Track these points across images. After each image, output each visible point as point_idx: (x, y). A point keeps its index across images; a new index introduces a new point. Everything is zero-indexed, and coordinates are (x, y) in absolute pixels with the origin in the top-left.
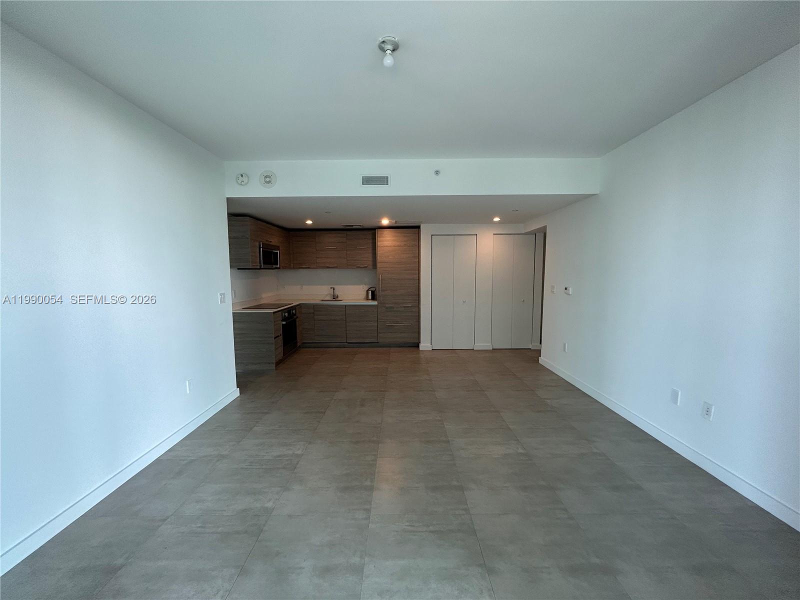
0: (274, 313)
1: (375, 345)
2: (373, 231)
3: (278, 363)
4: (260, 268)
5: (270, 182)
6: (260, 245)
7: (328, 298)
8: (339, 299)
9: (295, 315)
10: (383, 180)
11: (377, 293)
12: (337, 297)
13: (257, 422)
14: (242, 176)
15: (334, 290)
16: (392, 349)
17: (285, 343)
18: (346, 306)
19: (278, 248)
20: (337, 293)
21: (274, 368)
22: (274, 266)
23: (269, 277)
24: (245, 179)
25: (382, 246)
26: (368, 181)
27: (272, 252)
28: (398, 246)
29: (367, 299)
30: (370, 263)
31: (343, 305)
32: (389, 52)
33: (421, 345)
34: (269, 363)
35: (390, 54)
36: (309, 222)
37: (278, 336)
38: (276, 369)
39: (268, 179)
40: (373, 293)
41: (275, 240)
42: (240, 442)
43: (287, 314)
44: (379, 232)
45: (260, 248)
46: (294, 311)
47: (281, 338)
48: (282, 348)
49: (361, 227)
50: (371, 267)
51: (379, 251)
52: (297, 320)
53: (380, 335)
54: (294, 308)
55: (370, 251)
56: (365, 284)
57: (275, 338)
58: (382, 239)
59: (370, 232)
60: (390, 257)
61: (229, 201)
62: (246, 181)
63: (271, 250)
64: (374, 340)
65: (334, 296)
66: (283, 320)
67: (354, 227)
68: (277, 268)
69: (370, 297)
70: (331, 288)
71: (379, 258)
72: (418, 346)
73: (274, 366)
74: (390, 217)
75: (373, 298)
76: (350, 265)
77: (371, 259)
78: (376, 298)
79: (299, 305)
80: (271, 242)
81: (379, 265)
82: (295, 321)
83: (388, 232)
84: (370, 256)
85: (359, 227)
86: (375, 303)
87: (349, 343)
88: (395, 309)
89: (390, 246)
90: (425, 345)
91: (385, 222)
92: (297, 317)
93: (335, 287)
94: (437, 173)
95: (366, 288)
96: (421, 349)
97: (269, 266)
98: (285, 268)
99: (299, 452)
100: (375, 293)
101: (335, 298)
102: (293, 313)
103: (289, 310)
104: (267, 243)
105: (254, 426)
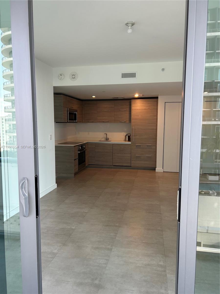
0: (74, 146)
1: (129, 167)
2: (129, 100)
3: (76, 174)
4: (68, 122)
5: (74, 78)
6: (67, 109)
7: (103, 140)
8: (109, 140)
9: (85, 148)
10: (133, 75)
11: (131, 137)
12: (108, 139)
13: (67, 199)
14: (61, 75)
15: (106, 135)
16: (139, 170)
17: (79, 164)
18: (113, 144)
19: (76, 111)
20: (108, 137)
21: (74, 176)
22: (75, 121)
23: (71, 127)
24: (62, 77)
25: (135, 110)
26: (125, 76)
27: (73, 113)
28: (144, 109)
29: (125, 140)
30: (128, 119)
31: (112, 144)
32: (130, 27)
33: (156, 169)
34: (71, 173)
35: (130, 28)
36: (94, 97)
37: (76, 159)
38: (74, 177)
39: (74, 77)
40: (129, 137)
41: (75, 106)
42: (59, 206)
43: (81, 147)
44: (133, 101)
45: (67, 111)
46: (84, 146)
47: (77, 160)
48: (77, 167)
49: (123, 98)
50: (128, 122)
51: (133, 112)
52: (86, 151)
53: (132, 162)
54: (84, 144)
55: (128, 112)
56: (125, 132)
57: (74, 160)
58: (134, 105)
59: (129, 101)
60: (139, 116)
61: (54, 88)
62: (63, 78)
63: (73, 112)
64: (129, 165)
65: (106, 138)
66: (78, 151)
67: (119, 98)
68: (76, 122)
69: (127, 139)
70: (105, 134)
71: (133, 117)
72: (155, 170)
73: (73, 175)
74: (139, 93)
75: (129, 140)
76: (116, 121)
77: (128, 117)
78: (130, 140)
79: (87, 143)
80: (73, 107)
81: (132, 121)
82: (85, 152)
83: (138, 101)
84: (128, 115)
85: (122, 98)
86: (130, 143)
87: (114, 166)
88: (141, 147)
89: (140, 109)
90: (159, 169)
91: (137, 96)
92: (86, 150)
93: (107, 133)
94: (163, 70)
95: (125, 134)
96: (156, 171)
97: (72, 121)
98: (80, 122)
99: (86, 211)
100: (130, 137)
101: (107, 139)
102: (84, 147)
103: (82, 146)
104: (71, 108)
105: (65, 200)
